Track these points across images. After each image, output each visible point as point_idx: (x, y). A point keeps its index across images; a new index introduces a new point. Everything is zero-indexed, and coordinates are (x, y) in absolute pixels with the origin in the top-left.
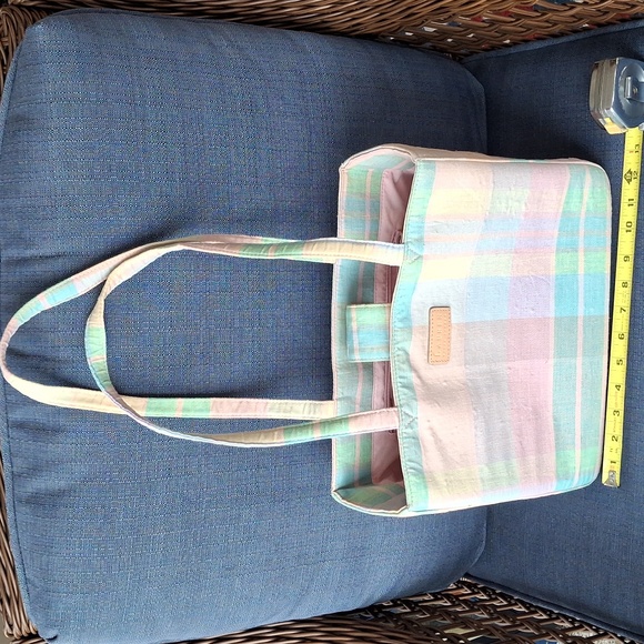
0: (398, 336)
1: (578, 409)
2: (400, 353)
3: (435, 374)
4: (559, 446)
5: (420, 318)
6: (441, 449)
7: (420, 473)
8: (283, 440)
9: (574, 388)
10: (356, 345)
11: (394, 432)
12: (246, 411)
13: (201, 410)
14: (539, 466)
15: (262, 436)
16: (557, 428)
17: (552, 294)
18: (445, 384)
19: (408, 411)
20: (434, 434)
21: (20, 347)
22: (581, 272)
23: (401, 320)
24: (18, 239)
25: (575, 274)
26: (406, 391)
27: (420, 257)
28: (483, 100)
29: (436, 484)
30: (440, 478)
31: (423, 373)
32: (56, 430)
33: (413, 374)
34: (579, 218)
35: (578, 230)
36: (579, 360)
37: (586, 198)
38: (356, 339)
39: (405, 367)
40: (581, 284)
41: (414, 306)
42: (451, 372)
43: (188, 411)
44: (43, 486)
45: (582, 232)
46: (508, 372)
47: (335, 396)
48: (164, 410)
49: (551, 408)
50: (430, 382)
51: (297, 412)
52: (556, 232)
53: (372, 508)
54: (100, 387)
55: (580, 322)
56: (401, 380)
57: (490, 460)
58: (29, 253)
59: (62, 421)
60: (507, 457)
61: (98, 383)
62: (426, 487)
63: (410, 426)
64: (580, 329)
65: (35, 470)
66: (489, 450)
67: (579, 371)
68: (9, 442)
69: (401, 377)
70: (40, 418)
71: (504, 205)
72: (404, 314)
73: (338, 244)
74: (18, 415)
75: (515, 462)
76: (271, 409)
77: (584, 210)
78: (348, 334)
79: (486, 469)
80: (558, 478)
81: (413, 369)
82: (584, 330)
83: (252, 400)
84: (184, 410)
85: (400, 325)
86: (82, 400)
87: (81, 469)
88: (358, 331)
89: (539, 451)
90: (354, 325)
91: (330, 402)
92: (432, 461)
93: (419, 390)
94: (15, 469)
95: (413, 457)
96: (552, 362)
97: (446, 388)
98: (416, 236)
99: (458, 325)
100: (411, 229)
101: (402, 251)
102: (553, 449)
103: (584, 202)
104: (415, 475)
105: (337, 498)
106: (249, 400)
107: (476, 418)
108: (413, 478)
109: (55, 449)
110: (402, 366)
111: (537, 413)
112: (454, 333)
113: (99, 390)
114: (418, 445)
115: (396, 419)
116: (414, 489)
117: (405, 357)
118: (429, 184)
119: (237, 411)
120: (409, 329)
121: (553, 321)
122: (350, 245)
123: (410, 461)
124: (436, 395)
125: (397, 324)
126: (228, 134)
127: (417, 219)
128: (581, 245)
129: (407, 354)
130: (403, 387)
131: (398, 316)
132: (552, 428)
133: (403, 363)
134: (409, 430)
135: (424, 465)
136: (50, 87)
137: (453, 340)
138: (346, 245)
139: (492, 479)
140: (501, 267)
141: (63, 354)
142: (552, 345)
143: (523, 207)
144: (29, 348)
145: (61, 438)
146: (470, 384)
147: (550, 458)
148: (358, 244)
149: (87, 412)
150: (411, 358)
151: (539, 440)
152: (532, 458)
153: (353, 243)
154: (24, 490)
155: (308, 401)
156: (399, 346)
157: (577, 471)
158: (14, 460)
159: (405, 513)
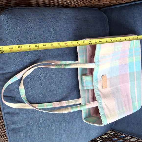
0: (95, 84)
1: (136, 93)
2: (96, 88)
3: (104, 91)
4: (133, 102)
5: (100, 79)
6: (108, 108)
7: (104, 115)
8: (71, 111)
9: (135, 88)
10: (85, 85)
11: (97, 107)
12: (61, 105)
13: (50, 106)
14: (129, 107)
15: (66, 110)
16: (132, 98)
17: (128, 67)
18: (107, 93)
19: (100, 101)
20: (106, 105)
21: (5, 95)
22: (134, 61)
23: (95, 80)
24: (2, 69)
25: (133, 62)
26: (99, 96)
27: (99, 65)
28: (107, 19)
29: (108, 117)
30: (109, 116)
31: (102, 91)
32: (17, 114)
33: (100, 92)
34: (133, 49)
35: (133, 52)
36: (135, 82)
37: (134, 44)
38: (85, 84)
39: (98, 91)
40: (135, 64)
41: (98, 76)
42: (108, 90)
43: (48, 106)
44: (15, 127)
45: (134, 52)
46: (120, 87)
47: (81, 97)
48: (42, 106)
49: (130, 94)
50: (103, 93)
51: (73, 103)
52: (128, 53)
53: (93, 124)
54: (26, 102)
55: (135, 73)
56: (97, 94)
57: (119, 109)
58: (5, 72)
59: (18, 112)
60: (122, 107)
61: (25, 102)
62: (106, 119)
63: (101, 105)
64: (135, 74)
65: (12, 123)
66: (118, 106)
67: (136, 84)
68: (5, 117)
69: (97, 93)
70: (12, 111)
71: (117, 49)
72: (96, 79)
73: (79, 64)
74: (6, 111)
75: (124, 108)
76: (67, 103)
77: (134, 47)
78: (83, 83)
79: (118, 111)
80: (133, 109)
81: (99, 91)
82: (136, 74)
83: (62, 102)
84: (47, 106)
85: (95, 81)
86: (23, 106)
87: (24, 122)
88: (85, 82)
89: (129, 104)
90: (84, 81)
91: (80, 99)
92: (107, 112)
93: (102, 96)
94: (7, 123)
95: (102, 112)
96: (129, 83)
97: (107, 94)
98: (97, 60)
99: (108, 78)
100: (96, 59)
101: (94, 64)
102: (132, 103)
103: (134, 45)
104: (103, 116)
105: (84, 121)
106: (61, 102)
107: (115, 100)
108: (103, 117)
109: (17, 118)
110: (97, 91)
111: (127, 96)
112: (107, 81)
113: (26, 103)
114: (103, 109)
115: (97, 104)
116: (104, 120)
117: (97, 88)
118: (100, 48)
119: (59, 105)
120: (97, 82)
121: (129, 74)
122: (82, 64)
123: (102, 113)
124: (105, 96)
125: (94, 81)
126: (50, 37)
127: (97, 56)
128: (134, 55)
129: (98, 88)
130: (98, 96)
131: (95, 79)
132: (131, 98)
133: (97, 90)
134: (101, 106)
135: (105, 113)
136: (6, 31)
137: (107, 82)
138: (81, 64)
139: (120, 113)
140: (117, 63)
141: (16, 96)
142: (129, 79)
143: (121, 49)
144: (8, 95)
145: (18, 115)
146: (112, 92)
147: (131, 105)
148: (84, 64)
149: (24, 109)
150: (99, 88)
151: (128, 102)
152: (127, 106)
153: (83, 64)
154: (10, 128)
155: (75, 100)
156: (96, 86)
157: (137, 107)
158: (7, 121)
159: (102, 125)
